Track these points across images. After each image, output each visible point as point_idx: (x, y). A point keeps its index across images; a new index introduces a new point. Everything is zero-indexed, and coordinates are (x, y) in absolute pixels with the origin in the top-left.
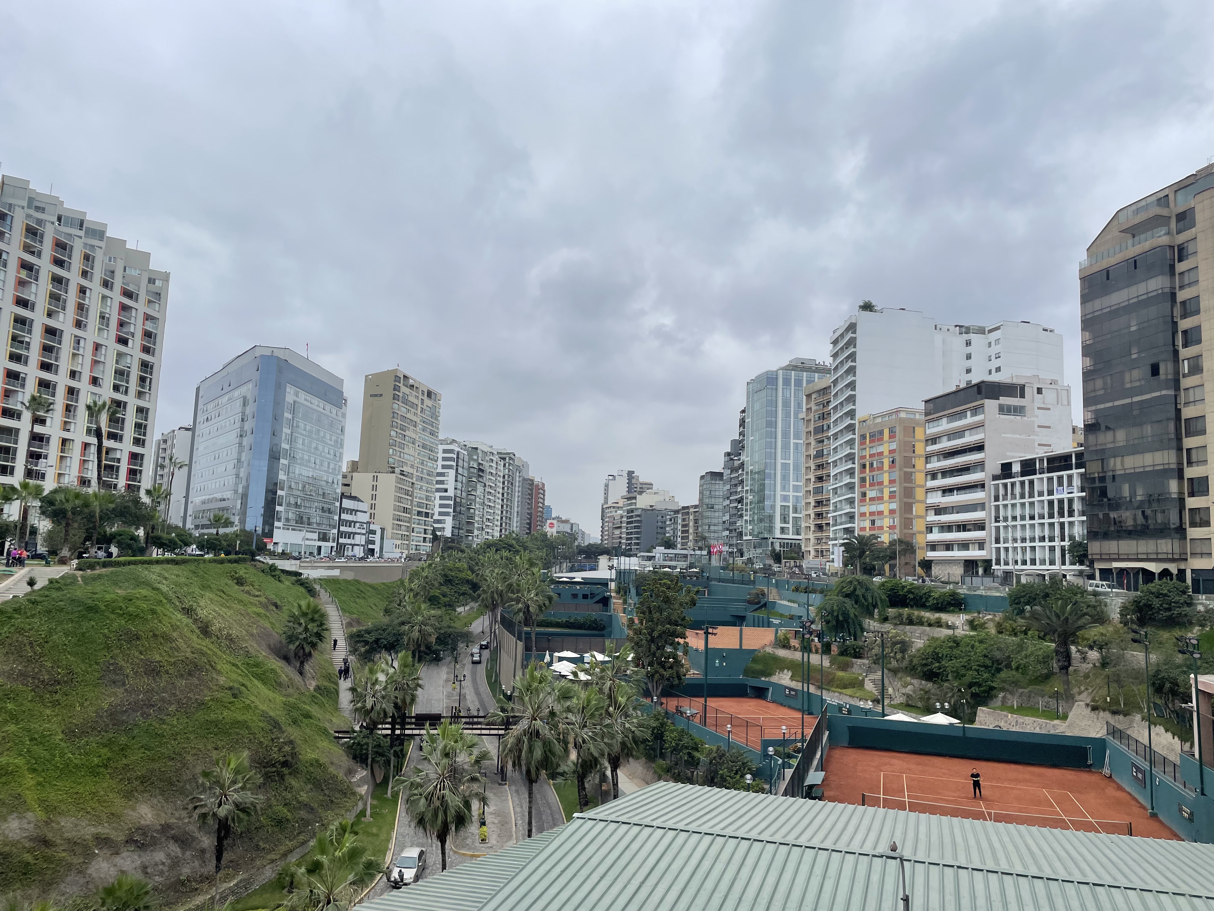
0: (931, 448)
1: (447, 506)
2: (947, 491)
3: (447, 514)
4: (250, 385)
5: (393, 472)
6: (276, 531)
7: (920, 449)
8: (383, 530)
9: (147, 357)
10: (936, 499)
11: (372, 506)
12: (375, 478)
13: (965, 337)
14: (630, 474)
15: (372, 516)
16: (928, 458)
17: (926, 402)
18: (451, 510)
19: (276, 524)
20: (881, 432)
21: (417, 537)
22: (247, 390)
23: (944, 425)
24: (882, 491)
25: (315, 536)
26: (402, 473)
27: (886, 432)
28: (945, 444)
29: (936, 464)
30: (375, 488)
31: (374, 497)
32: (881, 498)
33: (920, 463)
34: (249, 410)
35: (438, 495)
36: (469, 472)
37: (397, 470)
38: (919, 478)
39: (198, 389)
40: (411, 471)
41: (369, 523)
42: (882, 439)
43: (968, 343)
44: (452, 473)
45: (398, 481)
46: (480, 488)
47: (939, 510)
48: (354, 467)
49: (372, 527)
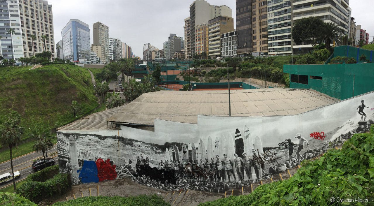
0: (209, 32)
1: (112, 53)
2: (212, 41)
3: (112, 54)
4: (71, 29)
5: (100, 45)
6: (79, 59)
7: (207, 32)
8: (100, 58)
9: (51, 24)
10: (210, 43)
11: (97, 53)
12: (97, 47)
13: (215, 8)
14: (149, 44)
15: (97, 55)
16: (209, 34)
17: (209, 21)
18: (113, 54)
19: (79, 58)
20: (200, 29)
21: (106, 59)
22: (71, 30)
23: (213, 26)
24: (200, 42)
25: (87, 60)
26: (102, 46)
27: (201, 29)
28: (212, 31)
29: (211, 35)
30: (97, 49)
31: (97, 51)
32: (200, 44)
33: (207, 36)
34: (71, 35)
35: (110, 50)
36: (116, 45)
37: (101, 45)
38: (207, 39)
39: (62, 32)
40: (104, 45)
41: (97, 57)
42: (200, 30)
43: (216, 10)
44: (112, 45)
45: (102, 47)
46: (118, 48)
47: (211, 45)
48: (93, 45)
49: (98, 58)
